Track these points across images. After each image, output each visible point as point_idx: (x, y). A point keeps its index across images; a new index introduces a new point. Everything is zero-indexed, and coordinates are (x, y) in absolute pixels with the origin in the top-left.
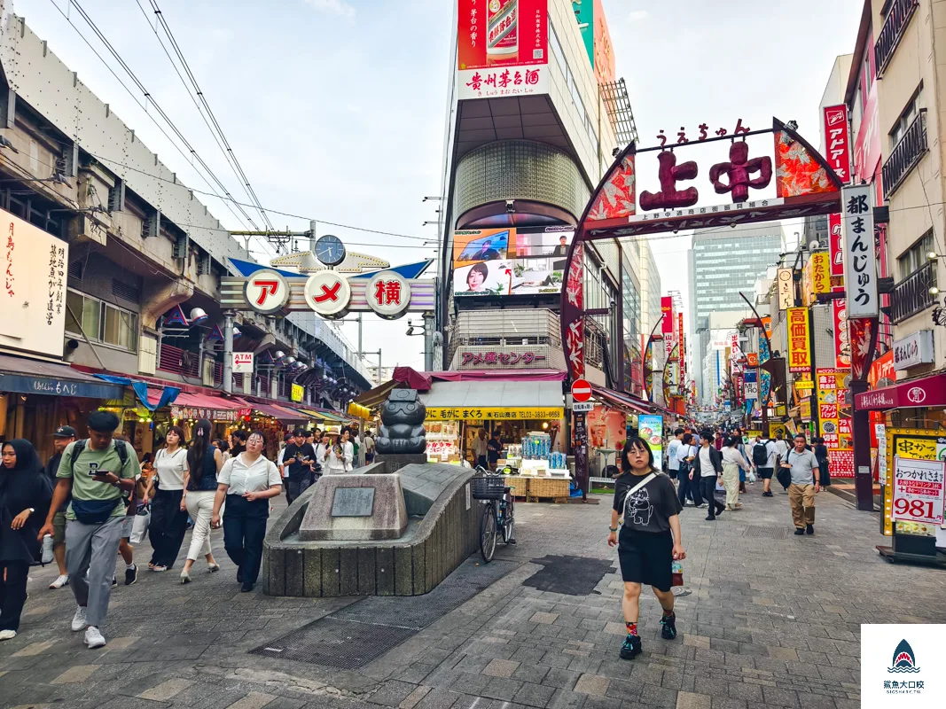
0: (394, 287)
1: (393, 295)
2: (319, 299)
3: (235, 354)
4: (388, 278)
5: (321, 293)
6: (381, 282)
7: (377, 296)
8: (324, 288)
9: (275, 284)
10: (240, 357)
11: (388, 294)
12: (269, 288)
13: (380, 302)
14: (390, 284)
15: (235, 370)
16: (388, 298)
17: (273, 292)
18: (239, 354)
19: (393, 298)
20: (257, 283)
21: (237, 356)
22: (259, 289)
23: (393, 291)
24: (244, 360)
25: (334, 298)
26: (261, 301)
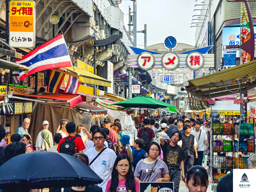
0: (197, 58)
1: (197, 61)
2: (167, 64)
3: (133, 86)
4: (195, 54)
5: (168, 61)
6: (192, 56)
7: (190, 62)
8: (169, 59)
9: (149, 58)
10: (135, 87)
11: (195, 61)
12: (147, 59)
13: (192, 65)
14: (196, 57)
15: (133, 92)
16: (195, 63)
17: (149, 61)
18: (134, 85)
19: (197, 63)
20: (142, 58)
21: (134, 87)
22: (143, 60)
23: (197, 60)
24: (136, 88)
25: (173, 63)
26: (144, 65)
